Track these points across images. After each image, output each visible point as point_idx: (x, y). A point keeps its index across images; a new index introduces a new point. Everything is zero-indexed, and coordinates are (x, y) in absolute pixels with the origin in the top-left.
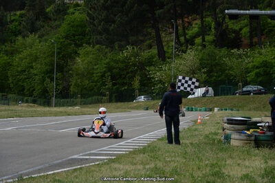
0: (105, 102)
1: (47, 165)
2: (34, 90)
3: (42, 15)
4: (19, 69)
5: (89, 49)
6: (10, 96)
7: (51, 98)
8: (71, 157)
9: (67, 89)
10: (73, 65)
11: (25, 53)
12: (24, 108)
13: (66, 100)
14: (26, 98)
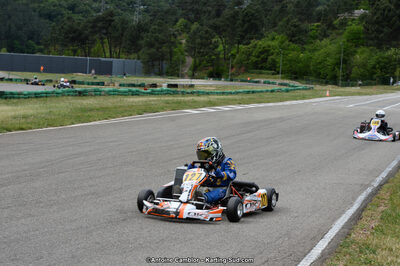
0: (375, 84)
2: (327, 75)
3: (331, 26)
4: (318, 61)
5: (365, 49)
6: (311, 78)
9: (349, 75)
10: (354, 59)
11: (322, 51)
13: (347, 82)
14: (321, 80)
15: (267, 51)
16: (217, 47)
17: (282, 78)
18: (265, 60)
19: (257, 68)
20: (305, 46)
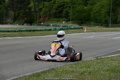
1: (108, 53)
2: (102, 20)
4: (96, 11)
6: (92, 23)
7: (109, 24)
8: (118, 50)
9: (116, 20)
10: (119, 9)
11: (98, 4)
12: (97, 28)
13: (116, 25)
14: (98, 24)
15: (63, 6)
16: (29, 3)
17: (72, 23)
18: (61, 12)
19: (56, 17)
20: (88, 2)
